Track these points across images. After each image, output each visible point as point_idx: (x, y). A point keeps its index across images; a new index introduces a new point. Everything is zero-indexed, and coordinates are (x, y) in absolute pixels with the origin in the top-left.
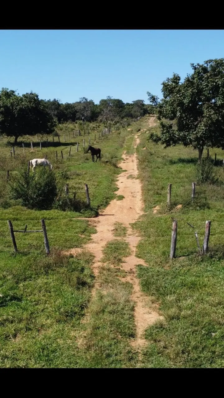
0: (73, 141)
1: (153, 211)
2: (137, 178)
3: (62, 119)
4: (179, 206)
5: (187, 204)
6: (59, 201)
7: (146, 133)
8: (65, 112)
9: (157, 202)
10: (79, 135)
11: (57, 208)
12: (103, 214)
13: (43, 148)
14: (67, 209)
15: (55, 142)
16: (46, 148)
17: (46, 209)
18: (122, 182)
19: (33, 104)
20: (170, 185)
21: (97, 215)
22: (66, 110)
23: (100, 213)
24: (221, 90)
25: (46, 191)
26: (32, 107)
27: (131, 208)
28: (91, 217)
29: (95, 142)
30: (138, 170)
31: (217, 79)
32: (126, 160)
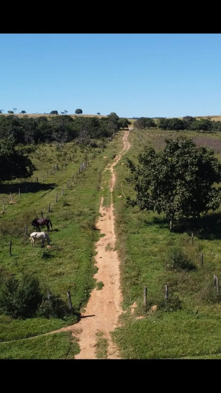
0: (50, 181)
1: (131, 310)
2: (115, 250)
3: (39, 139)
4: (154, 307)
5: (161, 306)
6: (43, 308)
7: (121, 165)
8: (42, 132)
9: (134, 297)
10: (57, 170)
11: (41, 316)
12: (85, 316)
13: (22, 194)
14: (50, 316)
15: (33, 183)
16: (25, 194)
17: (30, 317)
18: (101, 258)
19: (11, 151)
20: (145, 288)
21: (79, 318)
22: (43, 130)
23: (83, 314)
24: (189, 167)
25: (30, 298)
26: (11, 154)
27: (110, 302)
28: (74, 324)
29: (73, 183)
30: (115, 234)
31: (186, 157)
32: (103, 215)
